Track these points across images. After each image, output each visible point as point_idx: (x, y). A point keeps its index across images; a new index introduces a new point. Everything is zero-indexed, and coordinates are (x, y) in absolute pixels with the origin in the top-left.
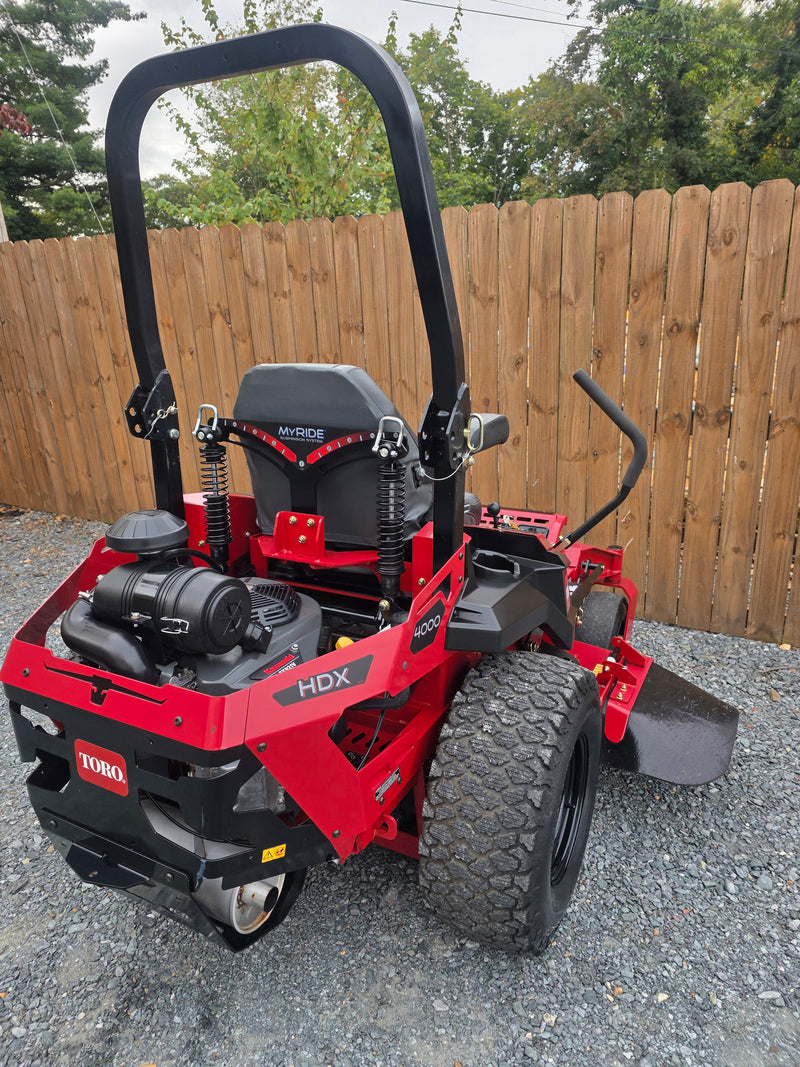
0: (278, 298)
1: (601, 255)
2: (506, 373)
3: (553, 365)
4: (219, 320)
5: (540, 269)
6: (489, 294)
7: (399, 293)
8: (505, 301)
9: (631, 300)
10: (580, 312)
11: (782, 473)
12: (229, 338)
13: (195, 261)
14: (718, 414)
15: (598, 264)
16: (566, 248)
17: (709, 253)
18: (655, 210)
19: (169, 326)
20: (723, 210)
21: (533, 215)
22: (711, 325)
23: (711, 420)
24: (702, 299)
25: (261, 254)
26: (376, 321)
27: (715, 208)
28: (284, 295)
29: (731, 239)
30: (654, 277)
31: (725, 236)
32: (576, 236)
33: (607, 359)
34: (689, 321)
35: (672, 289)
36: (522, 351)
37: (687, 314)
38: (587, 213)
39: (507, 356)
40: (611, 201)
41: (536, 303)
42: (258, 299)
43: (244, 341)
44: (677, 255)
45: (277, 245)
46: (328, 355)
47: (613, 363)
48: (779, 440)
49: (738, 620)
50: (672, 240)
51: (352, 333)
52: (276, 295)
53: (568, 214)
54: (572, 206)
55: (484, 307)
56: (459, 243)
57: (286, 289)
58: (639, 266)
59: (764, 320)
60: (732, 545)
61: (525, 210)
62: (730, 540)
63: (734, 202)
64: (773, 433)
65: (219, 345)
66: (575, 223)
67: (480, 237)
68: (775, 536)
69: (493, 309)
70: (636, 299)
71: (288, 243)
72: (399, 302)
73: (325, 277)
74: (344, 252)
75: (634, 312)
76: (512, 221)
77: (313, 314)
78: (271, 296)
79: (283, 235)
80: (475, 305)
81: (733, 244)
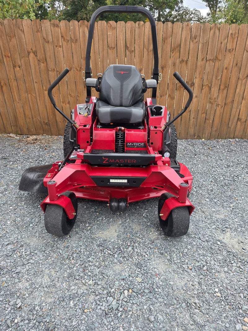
0: (57, 47)
1: (164, 40)
3: (150, 71)
4: (32, 55)
5: (147, 43)
6: (132, 50)
7: (103, 48)
8: (136, 51)
9: (172, 53)
11: (204, 98)
12: (36, 61)
13: (20, 32)
14: (191, 84)
15: (163, 42)
17: (191, 41)
18: (178, 28)
19: (8, 56)
20: (195, 30)
21: (145, 26)
22: (190, 61)
24: (189, 54)
25: (50, 31)
26: (95, 56)
27: (193, 29)
28: (60, 47)
29: (196, 38)
30: (177, 47)
33: (165, 69)
34: (185, 59)
35: (182, 50)
36: (141, 67)
37: (185, 57)
38: (160, 27)
40: (167, 24)
41: (146, 53)
42: (49, 48)
43: (43, 63)
44: (183, 42)
45: (56, 29)
47: (166, 71)
48: (204, 90)
49: (193, 135)
50: (182, 37)
55: (131, 54)
56: (123, 33)
57: (61, 44)
58: (174, 44)
59: (203, 60)
60: (193, 117)
61: (143, 25)
62: (192, 116)
63: (197, 28)
64: (203, 88)
65: (32, 64)
66: (157, 30)
67: (129, 32)
68: (202, 113)
69: (133, 54)
70: (173, 53)
71: (61, 28)
72: (103, 51)
73: (76, 41)
74: (83, 33)
75: (172, 57)
76: (139, 28)
77: (72, 54)
78: (55, 47)
79: (59, 25)
80: (128, 53)
81: (197, 39)
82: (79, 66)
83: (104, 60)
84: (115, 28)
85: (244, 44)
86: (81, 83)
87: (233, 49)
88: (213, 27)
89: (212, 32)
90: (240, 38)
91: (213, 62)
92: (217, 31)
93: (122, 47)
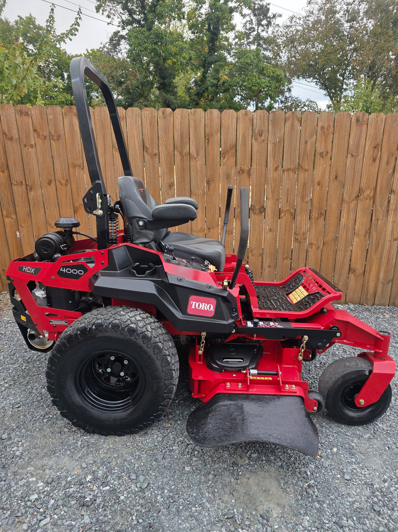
0: (27, 148)
1: (207, 137)
2: (165, 191)
3: (187, 187)
5: (179, 142)
6: (154, 152)
7: (105, 149)
8: (162, 156)
9: (222, 158)
10: (199, 163)
11: (285, 232)
14: (260, 209)
15: (206, 141)
16: (191, 133)
17: (253, 139)
18: (230, 119)
20: (258, 122)
21: (175, 116)
22: (255, 171)
23: (257, 211)
25: (14, 122)
27: (255, 120)
28: (31, 146)
29: (262, 134)
30: (231, 149)
31: (259, 133)
32: (196, 128)
33: (212, 185)
34: (246, 169)
35: (239, 154)
36: (172, 180)
37: (246, 165)
38: (200, 118)
39: (165, 183)
40: (211, 113)
41: (178, 158)
42: (13, 149)
43: (3, 172)
44: (241, 140)
45: (25, 118)
46: (62, 181)
47: (215, 187)
48: (284, 218)
50: (238, 132)
51: (77, 169)
52: (25, 146)
53: (192, 117)
54: (193, 113)
55: (152, 159)
56: (138, 126)
57: (33, 143)
58: (224, 143)
59: (276, 169)
60: (268, 264)
61: (171, 113)
62: (267, 263)
63: (262, 118)
64: (281, 216)
66: (195, 121)
67: (148, 124)
68: (284, 259)
69: (157, 159)
70: (224, 158)
71: (33, 117)
72: (105, 153)
73: (59, 137)
74: (70, 126)
75: (223, 164)
76: (165, 117)
77: (51, 157)
78: (23, 146)
79: (30, 113)
80: (147, 157)
81: (263, 136)
82: (64, 177)
83: (107, 168)
84: (123, 118)
85: (346, 145)
86: (68, 206)
87: (327, 153)
88: (288, 118)
89: (288, 124)
90: (337, 134)
91: (295, 172)
92: (297, 124)
93: (137, 147)
